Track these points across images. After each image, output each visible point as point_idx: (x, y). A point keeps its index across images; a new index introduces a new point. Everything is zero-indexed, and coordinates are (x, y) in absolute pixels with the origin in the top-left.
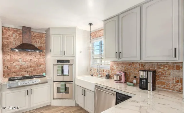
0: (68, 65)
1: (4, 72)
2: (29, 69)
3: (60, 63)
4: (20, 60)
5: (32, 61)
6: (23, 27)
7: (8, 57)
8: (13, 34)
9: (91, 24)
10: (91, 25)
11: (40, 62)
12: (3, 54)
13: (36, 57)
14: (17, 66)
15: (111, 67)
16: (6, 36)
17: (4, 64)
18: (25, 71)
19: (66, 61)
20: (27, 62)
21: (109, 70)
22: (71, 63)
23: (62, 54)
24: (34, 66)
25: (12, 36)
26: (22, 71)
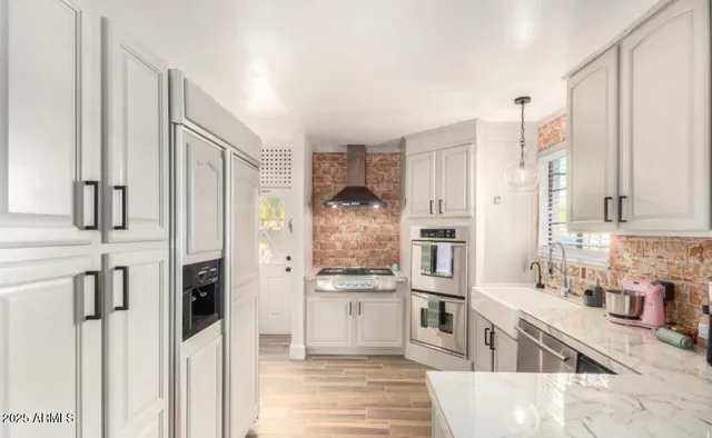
0: (450, 244)
1: (314, 253)
2: (361, 253)
3: (429, 236)
4: (343, 228)
5: (368, 231)
6: (349, 146)
7: (322, 222)
8: (330, 167)
9: (522, 100)
10: (523, 103)
11: (385, 233)
12: (314, 215)
13: (377, 220)
14: (337, 243)
15: (612, 259)
16: (320, 173)
17: (314, 236)
18: (353, 257)
19: (445, 231)
20: (357, 234)
21: (605, 270)
22: (458, 237)
23: (434, 212)
24: (370, 245)
25: (328, 173)
26: (345, 256)
